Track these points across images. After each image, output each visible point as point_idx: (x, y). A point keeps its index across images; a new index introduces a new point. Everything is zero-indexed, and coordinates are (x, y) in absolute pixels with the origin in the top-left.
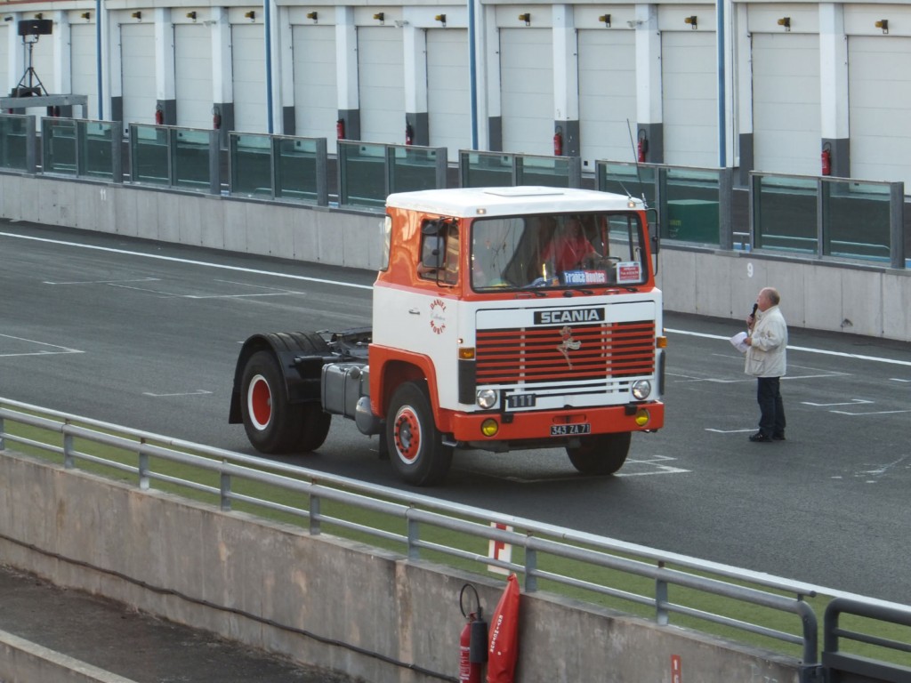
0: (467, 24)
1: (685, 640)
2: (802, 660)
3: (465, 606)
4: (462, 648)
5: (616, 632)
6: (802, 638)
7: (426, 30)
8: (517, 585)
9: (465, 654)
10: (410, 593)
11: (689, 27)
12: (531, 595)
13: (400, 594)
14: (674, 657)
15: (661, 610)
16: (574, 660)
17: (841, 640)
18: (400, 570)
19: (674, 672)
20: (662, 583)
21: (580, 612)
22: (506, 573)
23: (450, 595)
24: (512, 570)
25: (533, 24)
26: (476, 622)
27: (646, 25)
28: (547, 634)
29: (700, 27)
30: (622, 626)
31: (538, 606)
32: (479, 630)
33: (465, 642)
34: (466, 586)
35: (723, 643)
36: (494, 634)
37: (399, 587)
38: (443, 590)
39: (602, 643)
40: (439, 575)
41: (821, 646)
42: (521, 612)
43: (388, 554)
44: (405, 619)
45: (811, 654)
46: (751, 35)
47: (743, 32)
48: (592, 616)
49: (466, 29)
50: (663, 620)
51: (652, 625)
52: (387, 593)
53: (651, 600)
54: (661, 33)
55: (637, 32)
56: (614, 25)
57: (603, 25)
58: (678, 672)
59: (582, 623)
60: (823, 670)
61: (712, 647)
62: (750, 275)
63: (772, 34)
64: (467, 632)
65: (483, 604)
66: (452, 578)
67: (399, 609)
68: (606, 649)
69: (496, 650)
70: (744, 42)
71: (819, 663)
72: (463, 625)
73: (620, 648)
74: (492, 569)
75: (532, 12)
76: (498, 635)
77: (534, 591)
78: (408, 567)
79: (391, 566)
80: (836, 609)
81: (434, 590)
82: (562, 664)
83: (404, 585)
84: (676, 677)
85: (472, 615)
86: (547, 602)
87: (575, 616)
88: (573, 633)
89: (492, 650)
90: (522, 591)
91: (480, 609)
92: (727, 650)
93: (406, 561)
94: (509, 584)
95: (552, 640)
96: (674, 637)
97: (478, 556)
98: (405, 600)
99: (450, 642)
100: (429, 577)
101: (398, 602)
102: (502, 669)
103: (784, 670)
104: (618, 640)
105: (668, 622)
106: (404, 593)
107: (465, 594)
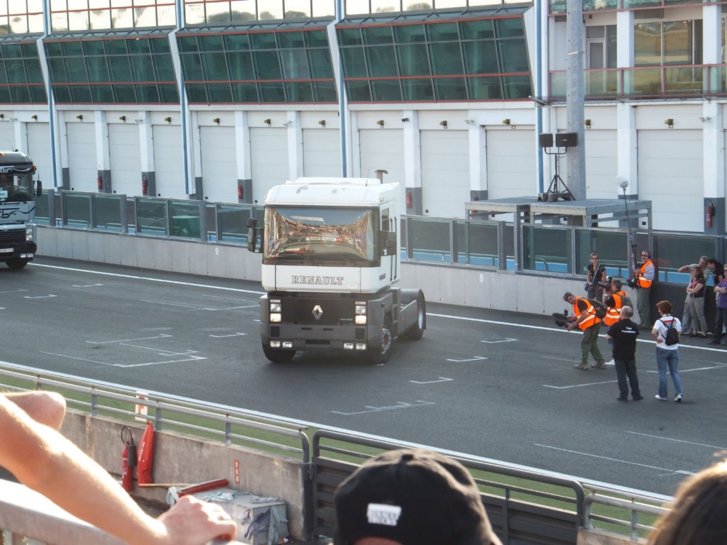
0: (49, 120)
1: (241, 452)
2: (302, 461)
3: (124, 438)
4: (124, 459)
5: (205, 449)
6: (302, 450)
7: (27, 123)
8: (152, 427)
9: (125, 462)
10: (93, 432)
11: (167, 123)
12: (159, 431)
13: (88, 432)
14: (235, 461)
15: (228, 438)
16: (183, 463)
17: (321, 451)
18: (88, 421)
19: (236, 468)
20: (228, 424)
21: (186, 440)
22: (145, 420)
23: (116, 433)
24: (148, 419)
25: (84, 120)
26: (131, 446)
27: (145, 121)
28: (169, 450)
29: (173, 123)
30: (208, 446)
31: (163, 437)
32: (132, 450)
33: (125, 456)
34: (124, 427)
35: (260, 453)
36: (141, 452)
37: (87, 429)
38: (111, 430)
39: (198, 455)
40: (109, 423)
41: (311, 455)
42: (154, 440)
43: (81, 412)
44: (91, 445)
45: (306, 459)
46: (200, 127)
47: (195, 126)
48: (192, 441)
49: (48, 123)
50: (229, 442)
51: (223, 445)
52: (80, 432)
53: (223, 433)
54: (153, 126)
55: (140, 125)
56: (127, 122)
57: (122, 121)
58: (238, 468)
59: (187, 446)
60: (313, 466)
61: (255, 455)
62: (217, 254)
63: (211, 126)
64: (126, 451)
65: (134, 436)
66: (116, 424)
67: (88, 440)
68: (200, 457)
69: (142, 460)
70: (196, 131)
71: (310, 463)
72: (123, 447)
73: (207, 457)
74: (137, 419)
75: (84, 114)
76: (143, 452)
77: (160, 429)
78: (92, 419)
79: (83, 418)
80: (318, 436)
81: (107, 430)
82: (177, 465)
83: (90, 428)
84: (237, 470)
85: (128, 443)
86: (168, 435)
87: (183, 441)
88: (182, 450)
89: (140, 459)
90: (154, 429)
91: (132, 439)
92: (263, 457)
93: (91, 415)
94: (147, 426)
95: (171, 454)
96: (236, 451)
97: (130, 413)
98: (91, 436)
99: (115, 456)
100: (104, 424)
101: (87, 436)
102: (145, 469)
103: (293, 466)
104: (206, 453)
105: (232, 443)
106: (90, 432)
107: (124, 432)
